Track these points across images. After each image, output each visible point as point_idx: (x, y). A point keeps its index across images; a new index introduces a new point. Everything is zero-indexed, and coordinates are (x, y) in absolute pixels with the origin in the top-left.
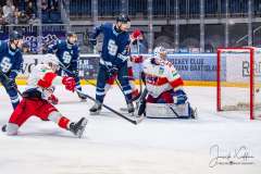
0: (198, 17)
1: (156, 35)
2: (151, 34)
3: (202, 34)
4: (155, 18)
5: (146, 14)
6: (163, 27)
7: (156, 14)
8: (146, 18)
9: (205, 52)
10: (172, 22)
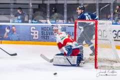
1: (35, 10)
2: (31, 10)
3: (65, 10)
6: (39, 5)
9: (67, 23)
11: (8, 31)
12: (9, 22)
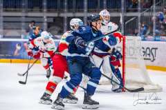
0: (83, 11)
1: (49, 25)
2: (45, 24)
4: (49, 11)
5: (41, 7)
6: (55, 18)
7: (49, 9)
8: (41, 11)
10: (62, 15)
11: (18, 48)
12: (20, 37)
